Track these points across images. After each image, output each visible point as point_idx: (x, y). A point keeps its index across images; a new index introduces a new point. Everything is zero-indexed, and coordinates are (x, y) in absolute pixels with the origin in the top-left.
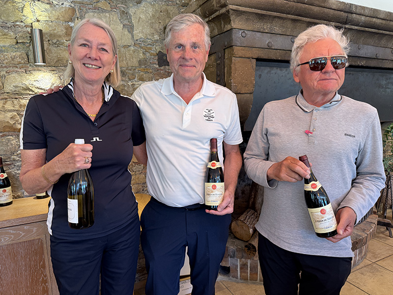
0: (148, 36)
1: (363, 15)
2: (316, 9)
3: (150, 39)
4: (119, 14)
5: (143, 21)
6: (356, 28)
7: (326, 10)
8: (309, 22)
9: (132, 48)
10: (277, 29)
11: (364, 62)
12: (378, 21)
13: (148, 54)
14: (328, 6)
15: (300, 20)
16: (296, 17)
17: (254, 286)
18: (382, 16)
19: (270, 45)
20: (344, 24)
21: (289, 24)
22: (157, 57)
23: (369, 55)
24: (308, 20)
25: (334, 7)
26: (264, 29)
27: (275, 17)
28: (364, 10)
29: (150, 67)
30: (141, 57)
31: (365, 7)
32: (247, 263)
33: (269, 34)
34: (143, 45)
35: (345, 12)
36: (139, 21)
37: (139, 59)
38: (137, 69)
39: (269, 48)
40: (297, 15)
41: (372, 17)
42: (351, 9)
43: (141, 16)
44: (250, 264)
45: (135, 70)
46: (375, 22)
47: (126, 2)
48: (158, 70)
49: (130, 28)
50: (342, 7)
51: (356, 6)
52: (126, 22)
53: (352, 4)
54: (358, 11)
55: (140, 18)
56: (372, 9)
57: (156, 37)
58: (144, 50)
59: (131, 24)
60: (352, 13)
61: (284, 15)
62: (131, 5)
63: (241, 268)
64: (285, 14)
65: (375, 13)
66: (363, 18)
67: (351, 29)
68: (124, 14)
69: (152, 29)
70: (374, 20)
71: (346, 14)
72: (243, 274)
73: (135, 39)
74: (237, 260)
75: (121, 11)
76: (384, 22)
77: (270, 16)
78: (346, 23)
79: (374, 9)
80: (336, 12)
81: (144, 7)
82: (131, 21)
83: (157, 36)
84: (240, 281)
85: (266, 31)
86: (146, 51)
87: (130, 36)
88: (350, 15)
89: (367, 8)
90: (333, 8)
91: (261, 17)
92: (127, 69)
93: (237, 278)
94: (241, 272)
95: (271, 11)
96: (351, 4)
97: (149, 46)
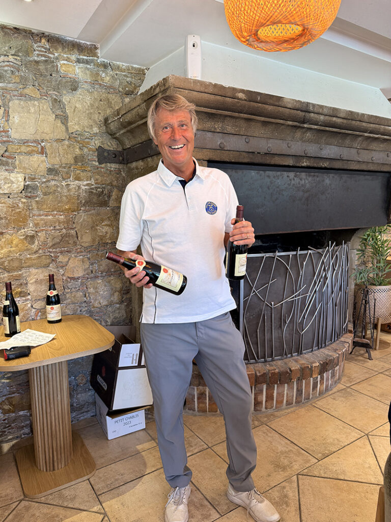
0: (86, 128)
1: (321, 114)
2: (270, 108)
3: (88, 132)
4: (50, 103)
5: (79, 111)
6: (316, 127)
7: (281, 109)
8: (263, 121)
9: (66, 142)
10: (229, 129)
11: (328, 163)
12: (339, 121)
13: (86, 150)
14: (283, 105)
15: (254, 120)
16: (249, 116)
17: (213, 418)
18: (342, 115)
19: (222, 146)
20: (302, 123)
21: (243, 124)
22: (96, 153)
23: (332, 156)
24: (263, 119)
25: (290, 106)
26: (215, 129)
27: (226, 116)
28: (323, 110)
29: (88, 164)
30: (76, 153)
31: (323, 106)
32: (205, 391)
33: (221, 134)
34: (79, 139)
35: (302, 111)
36: (74, 111)
37: (74, 156)
38: (72, 167)
39: (222, 149)
40: (250, 114)
41: (332, 116)
42: (308, 108)
43: (77, 105)
44: (209, 393)
45: (70, 167)
46: (335, 121)
47: (59, 89)
48: (98, 168)
49: (64, 119)
50: (298, 106)
51: (314, 105)
52: (59, 112)
53: (309, 103)
54: (316, 110)
55: (76, 107)
56: (331, 107)
57: (96, 130)
58: (81, 145)
59: (65, 115)
60: (310, 112)
61: (236, 114)
62: (65, 92)
63: (198, 398)
64: (237, 112)
65: (334, 112)
66: (322, 117)
67: (311, 129)
68: (57, 102)
69: (90, 121)
70: (334, 119)
71: (303, 114)
72: (201, 405)
73: (70, 132)
74: (194, 389)
75: (53, 99)
76: (345, 121)
77: (221, 115)
78: (304, 122)
79: (333, 108)
80: (292, 111)
81: (80, 95)
82: (66, 111)
83: (96, 128)
84: (198, 414)
85: (218, 130)
86: (83, 146)
87: (64, 128)
88: (307, 114)
89: (326, 107)
90: (288, 107)
91: (211, 116)
92: (60, 167)
93: (194, 410)
94: (198, 403)
95: (222, 110)
96: (307, 103)
97: (87, 140)
